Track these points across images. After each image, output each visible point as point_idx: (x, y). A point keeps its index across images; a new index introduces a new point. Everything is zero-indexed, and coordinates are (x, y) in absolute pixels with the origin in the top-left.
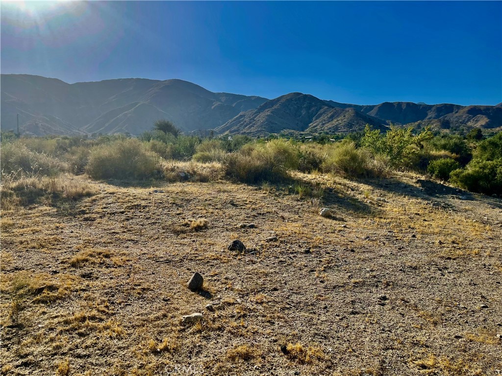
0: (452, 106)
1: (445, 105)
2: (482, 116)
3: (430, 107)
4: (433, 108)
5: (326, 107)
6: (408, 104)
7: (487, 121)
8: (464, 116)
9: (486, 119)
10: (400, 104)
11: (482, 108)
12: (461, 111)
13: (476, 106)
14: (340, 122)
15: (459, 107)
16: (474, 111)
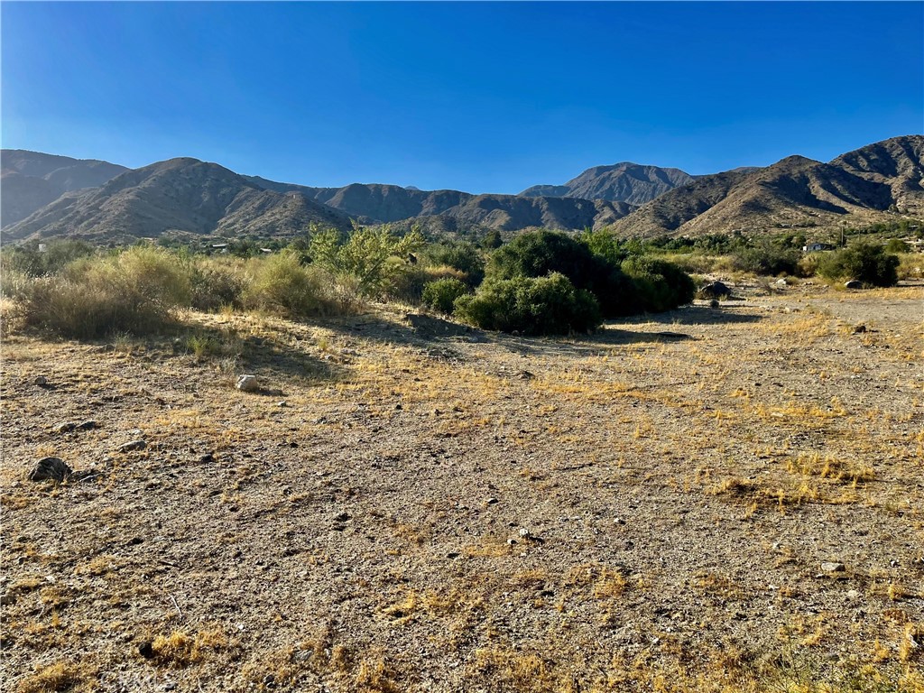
0: (457, 194)
1: (447, 193)
2: (499, 211)
3: (426, 194)
4: (430, 198)
5: (249, 189)
6: (391, 188)
7: (508, 218)
8: (475, 212)
9: (505, 215)
10: (378, 188)
11: (499, 200)
12: (471, 203)
13: (490, 195)
14: (278, 216)
15: (466, 196)
16: (489, 203)
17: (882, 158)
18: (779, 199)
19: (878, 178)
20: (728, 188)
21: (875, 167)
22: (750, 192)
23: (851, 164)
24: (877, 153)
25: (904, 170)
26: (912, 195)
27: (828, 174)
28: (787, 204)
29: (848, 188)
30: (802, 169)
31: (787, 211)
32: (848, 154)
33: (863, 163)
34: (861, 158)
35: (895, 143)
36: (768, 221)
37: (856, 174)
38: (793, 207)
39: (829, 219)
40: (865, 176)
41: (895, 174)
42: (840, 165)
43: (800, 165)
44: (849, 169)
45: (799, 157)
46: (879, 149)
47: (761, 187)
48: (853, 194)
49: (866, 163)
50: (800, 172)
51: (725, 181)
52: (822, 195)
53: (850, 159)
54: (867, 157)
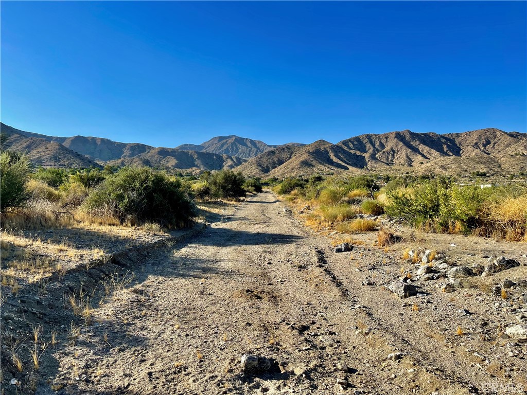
0: (144, 146)
1: (138, 145)
2: (171, 157)
4: (127, 147)
6: (102, 140)
9: (175, 160)
10: (94, 139)
11: (169, 151)
12: (152, 152)
13: (164, 148)
16: (164, 152)
17: (359, 143)
18: (317, 160)
19: (358, 153)
20: (292, 153)
21: (357, 148)
22: (303, 156)
23: (345, 146)
24: (356, 141)
25: (369, 150)
26: (373, 162)
27: (337, 149)
28: (320, 163)
29: (346, 157)
30: (325, 147)
31: (321, 166)
32: (344, 141)
33: (351, 145)
34: (350, 143)
35: (364, 137)
36: (313, 171)
37: (348, 150)
38: (323, 165)
39: (339, 172)
40: (353, 152)
41: (366, 152)
42: (341, 146)
43: (324, 144)
44: (345, 148)
45: (324, 141)
46: (357, 139)
47: (308, 154)
48: (348, 160)
49: (352, 146)
50: (324, 148)
51: (290, 150)
52: (335, 159)
53: (345, 143)
54: (353, 143)
